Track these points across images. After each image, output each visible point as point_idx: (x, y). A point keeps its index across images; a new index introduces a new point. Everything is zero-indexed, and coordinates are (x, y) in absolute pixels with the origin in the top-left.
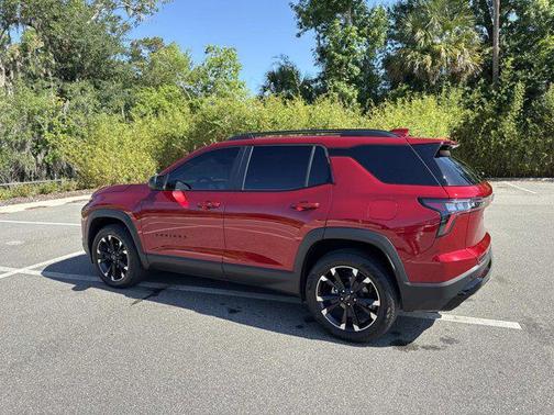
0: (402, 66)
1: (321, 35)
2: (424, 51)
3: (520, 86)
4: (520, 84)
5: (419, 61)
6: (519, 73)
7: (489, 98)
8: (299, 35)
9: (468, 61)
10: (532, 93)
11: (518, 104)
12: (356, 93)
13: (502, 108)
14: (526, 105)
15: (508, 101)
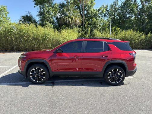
0: (64, 20)
1: (41, 8)
2: (69, 17)
3: (90, 29)
4: (89, 28)
5: (68, 20)
6: (89, 26)
7: (83, 31)
8: (35, 7)
9: (79, 21)
10: (92, 31)
11: (89, 33)
12: (53, 26)
13: (86, 33)
14: (91, 33)
15: (87, 32)
